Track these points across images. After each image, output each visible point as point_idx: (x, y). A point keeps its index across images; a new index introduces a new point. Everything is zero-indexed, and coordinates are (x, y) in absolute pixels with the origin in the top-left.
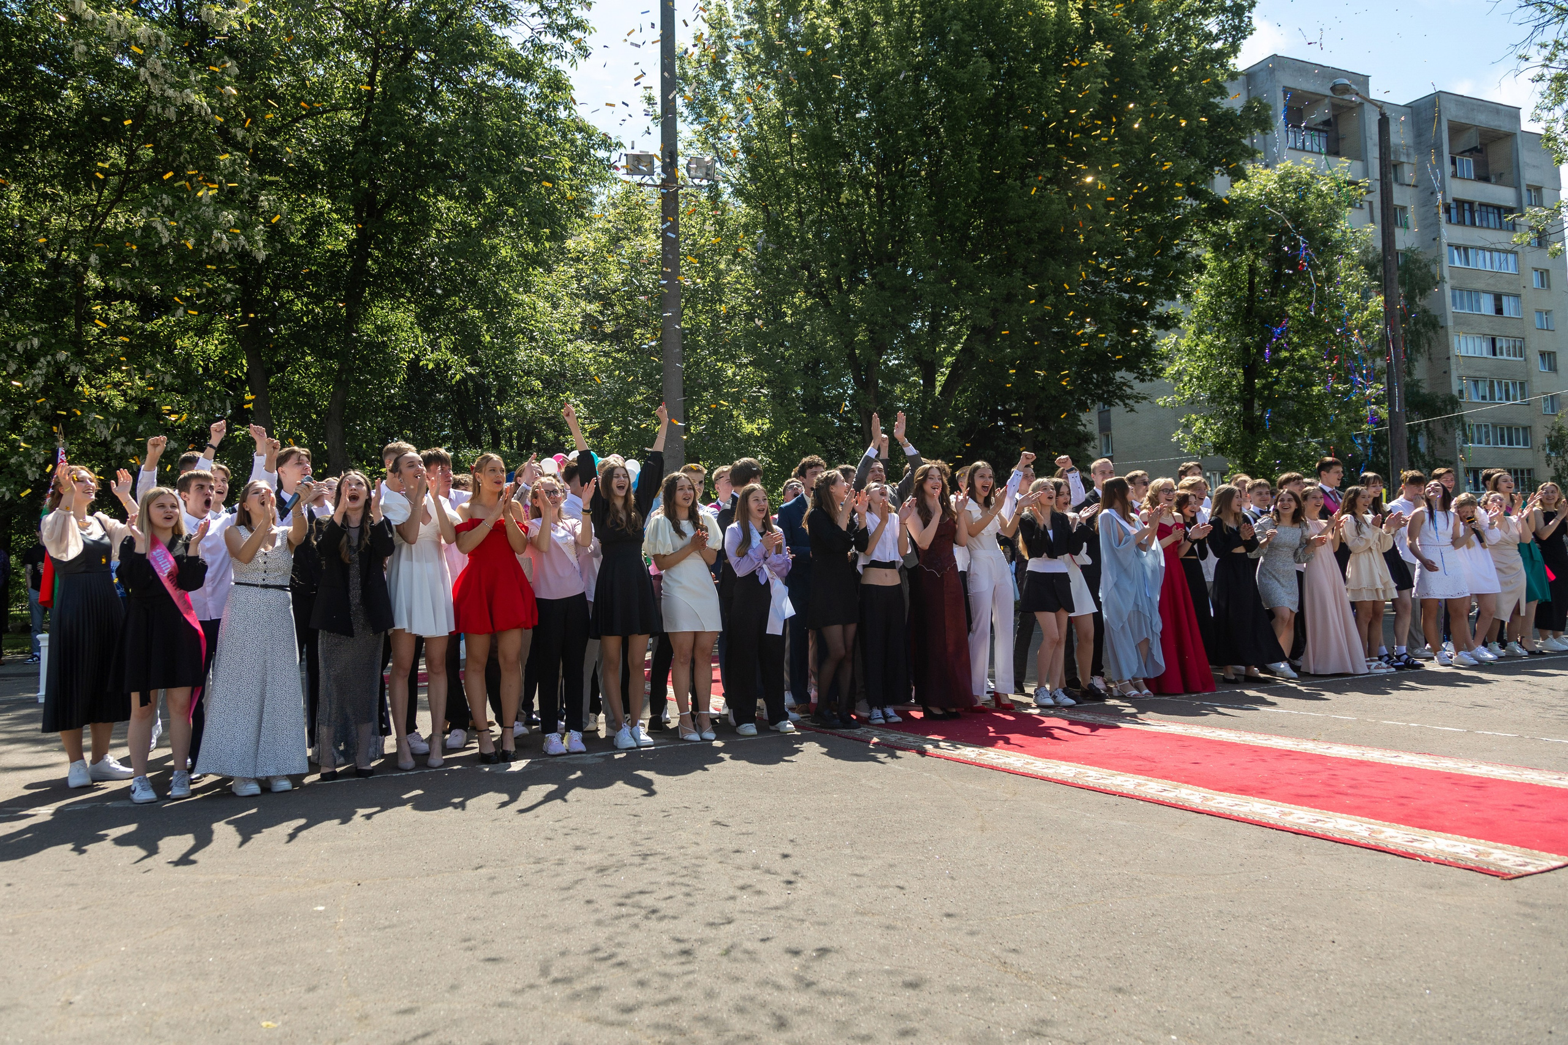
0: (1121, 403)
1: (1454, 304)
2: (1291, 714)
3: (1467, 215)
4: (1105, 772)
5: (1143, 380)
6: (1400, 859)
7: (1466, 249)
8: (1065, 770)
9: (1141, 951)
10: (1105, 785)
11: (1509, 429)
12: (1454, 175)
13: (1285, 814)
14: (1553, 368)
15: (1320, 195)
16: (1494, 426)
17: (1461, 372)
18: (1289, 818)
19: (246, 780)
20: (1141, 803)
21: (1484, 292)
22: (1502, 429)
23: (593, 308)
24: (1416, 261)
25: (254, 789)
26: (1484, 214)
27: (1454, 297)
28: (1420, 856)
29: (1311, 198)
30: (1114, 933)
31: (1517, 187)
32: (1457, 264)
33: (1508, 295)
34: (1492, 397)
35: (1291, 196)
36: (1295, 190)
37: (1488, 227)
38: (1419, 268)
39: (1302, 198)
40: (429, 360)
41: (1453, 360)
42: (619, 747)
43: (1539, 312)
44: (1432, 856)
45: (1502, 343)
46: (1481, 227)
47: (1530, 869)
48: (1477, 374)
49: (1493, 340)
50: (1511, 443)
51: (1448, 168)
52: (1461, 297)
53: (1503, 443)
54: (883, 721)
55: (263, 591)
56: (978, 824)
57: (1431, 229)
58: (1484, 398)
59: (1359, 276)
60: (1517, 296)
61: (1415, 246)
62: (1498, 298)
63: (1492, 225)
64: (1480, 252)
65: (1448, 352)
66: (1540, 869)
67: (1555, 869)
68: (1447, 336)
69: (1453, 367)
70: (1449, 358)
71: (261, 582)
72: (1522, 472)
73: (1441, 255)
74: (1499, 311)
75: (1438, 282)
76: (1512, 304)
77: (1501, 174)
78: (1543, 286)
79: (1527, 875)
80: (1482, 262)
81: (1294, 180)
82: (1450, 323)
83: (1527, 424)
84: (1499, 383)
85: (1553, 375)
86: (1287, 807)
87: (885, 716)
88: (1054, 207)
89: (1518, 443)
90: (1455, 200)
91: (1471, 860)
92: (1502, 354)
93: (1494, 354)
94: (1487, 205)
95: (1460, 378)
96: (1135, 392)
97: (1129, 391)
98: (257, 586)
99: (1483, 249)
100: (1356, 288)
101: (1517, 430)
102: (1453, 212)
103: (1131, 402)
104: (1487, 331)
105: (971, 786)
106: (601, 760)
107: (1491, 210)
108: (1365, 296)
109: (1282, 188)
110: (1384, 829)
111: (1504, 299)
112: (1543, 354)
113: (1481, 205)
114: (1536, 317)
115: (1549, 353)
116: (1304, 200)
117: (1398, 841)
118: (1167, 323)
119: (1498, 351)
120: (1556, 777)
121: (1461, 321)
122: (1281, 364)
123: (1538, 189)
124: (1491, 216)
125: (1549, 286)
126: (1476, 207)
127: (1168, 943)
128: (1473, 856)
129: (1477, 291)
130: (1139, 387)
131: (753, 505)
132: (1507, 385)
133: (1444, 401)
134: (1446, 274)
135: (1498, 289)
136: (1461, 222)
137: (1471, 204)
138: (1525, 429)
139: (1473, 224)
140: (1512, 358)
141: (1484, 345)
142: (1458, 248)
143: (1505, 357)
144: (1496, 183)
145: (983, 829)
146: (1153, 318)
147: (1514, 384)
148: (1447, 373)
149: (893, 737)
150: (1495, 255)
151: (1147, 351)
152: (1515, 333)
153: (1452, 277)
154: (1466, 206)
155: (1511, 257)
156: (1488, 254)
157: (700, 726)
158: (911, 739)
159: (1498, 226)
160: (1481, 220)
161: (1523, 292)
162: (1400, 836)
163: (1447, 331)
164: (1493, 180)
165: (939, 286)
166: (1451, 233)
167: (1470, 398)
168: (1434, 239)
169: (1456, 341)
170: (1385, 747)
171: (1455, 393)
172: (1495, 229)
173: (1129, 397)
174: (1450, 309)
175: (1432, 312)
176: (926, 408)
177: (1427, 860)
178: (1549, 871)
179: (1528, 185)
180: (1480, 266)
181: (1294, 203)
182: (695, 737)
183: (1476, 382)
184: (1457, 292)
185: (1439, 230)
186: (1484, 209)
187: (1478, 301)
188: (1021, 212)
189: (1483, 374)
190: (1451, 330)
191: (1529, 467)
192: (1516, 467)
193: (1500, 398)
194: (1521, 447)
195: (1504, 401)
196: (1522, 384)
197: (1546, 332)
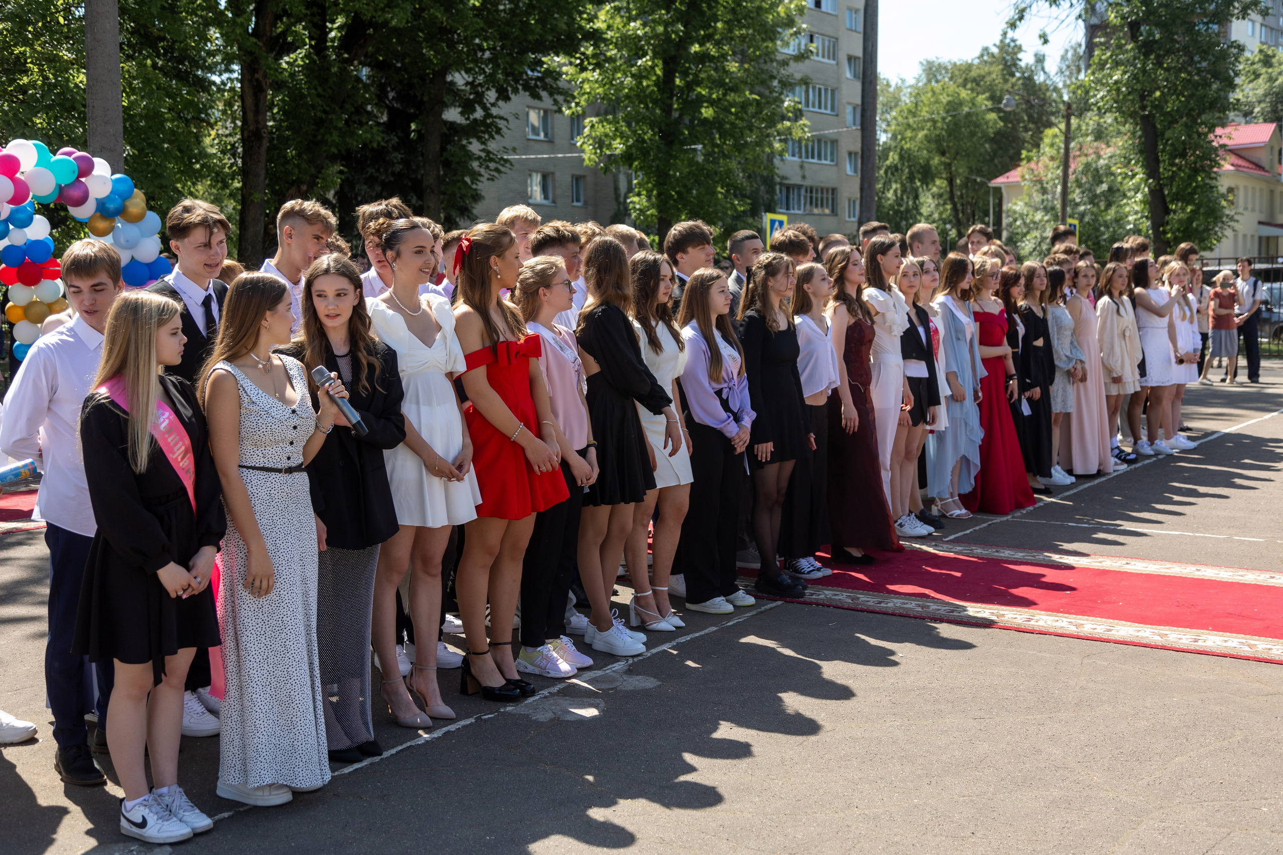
14: (859, 76)
43: (850, 10)
45: (818, 40)
49: (811, 37)
50: (819, 158)
53: (813, 157)
55: (287, 477)
71: (285, 464)
72: (827, 190)
74: (818, 3)
83: (835, 137)
84: (813, 88)
89: (826, 159)
92: (818, 55)
98: (279, 471)
101: (826, 143)
112: (851, 58)
114: (847, 16)
115: (856, 58)
132: (820, 89)
138: (831, 141)
140: (826, 60)
141: (803, 42)
143: (820, 58)
147: (826, 90)
152: (831, 32)
182: (664, 625)
191: (833, 186)
192: (823, 185)
193: (814, 106)
194: (828, 162)
195: (817, 110)
196: (833, 91)
197: (854, 34)
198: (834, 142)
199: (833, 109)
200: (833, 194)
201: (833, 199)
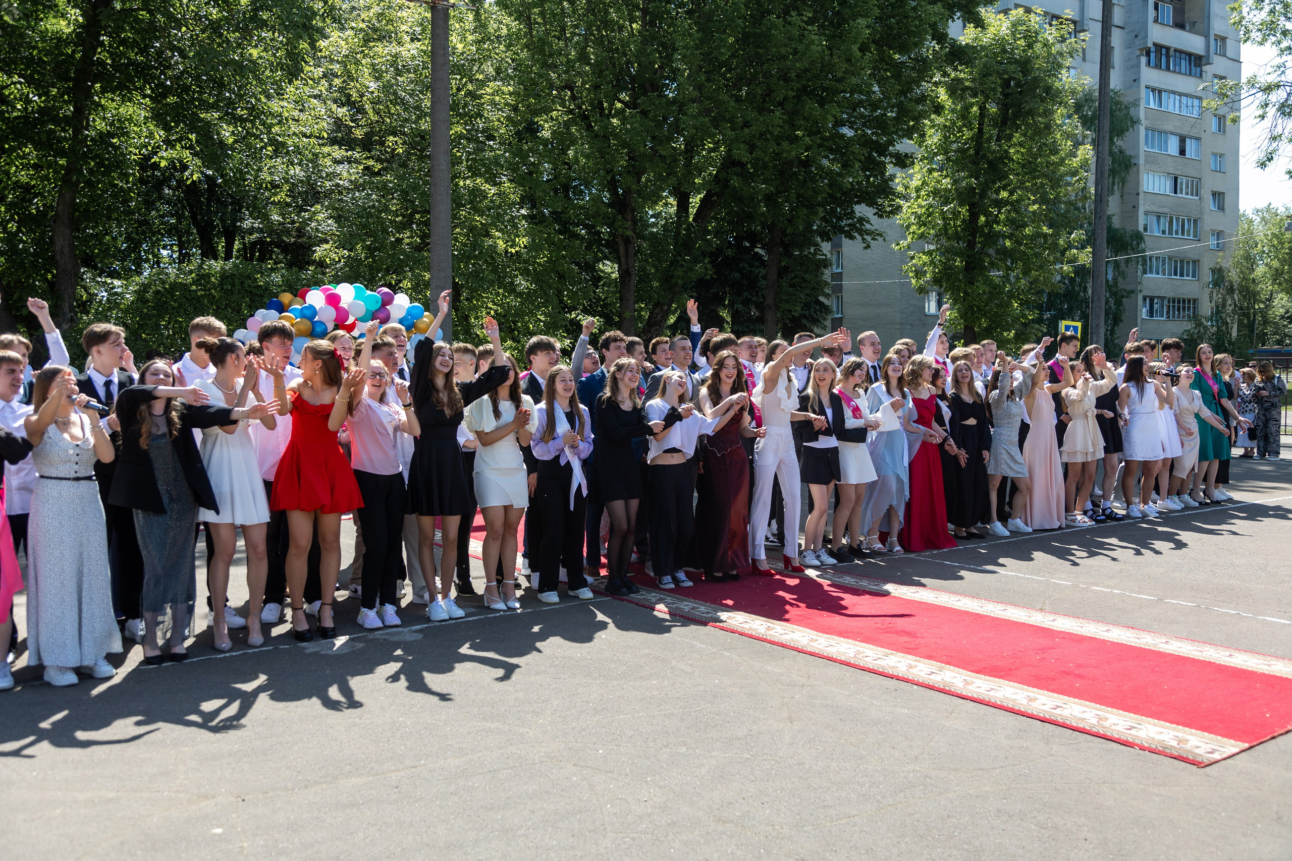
0: (859, 237)
1: (1147, 143)
2: (1019, 578)
3: (1164, 59)
4: (879, 651)
5: (881, 216)
6: (1123, 747)
7: (1160, 92)
8: (845, 648)
9: (945, 855)
10: (883, 667)
11: (1182, 261)
12: (1156, 21)
13: (1031, 700)
14: (1221, 208)
15: (1046, 45)
16: (1170, 259)
17: (1148, 208)
18: (1035, 705)
19: (63, 670)
20: (915, 687)
21: (1172, 133)
22: (1176, 262)
23: (342, 112)
24: (1118, 103)
25: (73, 679)
26: (1178, 60)
27: (1147, 136)
28: (1137, 745)
29: (1038, 47)
30: (922, 837)
31: (1207, 37)
32: (1152, 106)
33: (1191, 138)
34: (1170, 233)
35: (1022, 42)
36: (1025, 37)
37: (1180, 73)
38: (1120, 110)
39: (1030, 46)
40: (162, 158)
41: (1141, 196)
42: (432, 618)
43: (1215, 155)
44: (1146, 745)
45: (1182, 181)
46: (1174, 72)
47: (1217, 756)
48: (1160, 210)
49: (1176, 179)
50: (1182, 275)
51: (1151, 13)
52: (1153, 137)
53: (1176, 274)
54: (672, 586)
55: (75, 483)
56: (785, 714)
57: (1133, 70)
58: (1164, 232)
59: (1074, 125)
60: (1198, 139)
61: (1118, 88)
62: (1183, 140)
63: (1183, 71)
64: (1172, 96)
65: (1138, 188)
66: (1224, 756)
67: (1234, 755)
68: (1138, 172)
69: (1141, 202)
70: (1138, 194)
71: (73, 475)
72: (1189, 301)
73: (1139, 100)
74: (1182, 152)
75: (1135, 122)
76: (1194, 146)
77: (1195, 23)
78: (1220, 131)
79: (1214, 763)
80: (1171, 105)
81: (1024, 28)
82: (1142, 161)
83: (1196, 258)
84: (1177, 219)
85: (1222, 214)
86: (1033, 692)
87: (676, 580)
88: (814, 47)
89: (1188, 275)
90: (1155, 44)
91: (1175, 748)
92: (1181, 193)
93: (1176, 192)
94: (1181, 52)
95: (1146, 213)
96: (873, 228)
97: (868, 226)
98: (69, 479)
99: (1174, 93)
100: (1068, 136)
101: (1188, 263)
102: (1153, 55)
103: (868, 238)
104: (1172, 171)
105: (769, 668)
106: (420, 636)
107: (1183, 56)
108: (1077, 144)
109: (1013, 33)
110: (1108, 715)
111: (1188, 141)
112: (1214, 194)
113: (1176, 50)
114: (1211, 160)
115: (1220, 193)
116: (1032, 48)
117: (1119, 728)
118: (903, 161)
119: (1178, 191)
120: (1228, 654)
121: (1151, 160)
122: (999, 204)
123: (1224, 39)
124: (1183, 62)
125: (1224, 132)
126: (1172, 53)
127: (965, 846)
128: (1174, 743)
129: (1166, 133)
130: (876, 223)
131: (559, 386)
132: (1183, 220)
133: (1131, 237)
134: (1142, 116)
135: (1184, 132)
136: (1158, 66)
137: (1168, 49)
138: (1194, 262)
139: (1168, 69)
140: (1189, 197)
141: (1168, 183)
142: (1153, 90)
143: (1184, 195)
144: (1190, 31)
145: (791, 720)
146: (891, 155)
147: (1189, 221)
148: (1135, 207)
149: (686, 606)
150: (1184, 99)
151: (886, 189)
152: (1194, 174)
153: (1146, 118)
154: (1164, 51)
155: (1196, 102)
156: (1178, 97)
157: (505, 594)
158: (702, 609)
159: (1188, 72)
160: (1175, 65)
161: (1203, 135)
162: (1121, 722)
163: (1138, 169)
164: (1187, 28)
165: (701, 119)
166: (1150, 76)
167: (1152, 231)
168: (1135, 81)
169: (1145, 176)
170: (1098, 620)
171: (1141, 229)
172: (1185, 74)
173: (868, 233)
174: (1143, 148)
175: (1128, 153)
176: (680, 233)
177: (1142, 748)
178: (1229, 757)
179: (1216, 35)
180: (1171, 110)
181: (1024, 51)
182: (501, 606)
183: (1159, 217)
184: (1150, 132)
185: (1139, 72)
186: (1178, 54)
187: (1166, 142)
188: (783, 50)
189: (1165, 210)
190: (1141, 167)
191: (1195, 297)
192: (1184, 297)
193: (1177, 233)
194: (1190, 278)
195: (1180, 236)
196: (1195, 221)
197: (1219, 174)
198: (1196, 262)
199: (1195, 236)
200: (1194, 304)
201: (1194, 308)
